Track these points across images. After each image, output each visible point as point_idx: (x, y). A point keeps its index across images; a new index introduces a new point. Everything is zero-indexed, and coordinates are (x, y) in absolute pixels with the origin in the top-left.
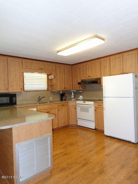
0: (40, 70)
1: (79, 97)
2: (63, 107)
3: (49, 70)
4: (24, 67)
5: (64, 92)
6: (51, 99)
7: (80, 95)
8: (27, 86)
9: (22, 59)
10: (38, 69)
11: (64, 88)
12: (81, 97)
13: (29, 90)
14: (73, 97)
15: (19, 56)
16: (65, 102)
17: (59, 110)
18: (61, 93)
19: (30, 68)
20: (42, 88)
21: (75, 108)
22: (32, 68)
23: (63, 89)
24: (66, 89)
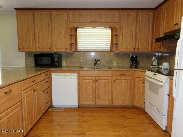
0: (94, 23)
1: (161, 64)
2: (123, 78)
3: (108, 21)
4: (71, 21)
5: (135, 55)
6: (114, 64)
7: (165, 62)
8: (81, 45)
9: (68, 11)
10: (91, 21)
11: (134, 49)
12: (165, 65)
13: (83, 50)
14: (156, 64)
15: (65, 8)
16: (135, 70)
17: (114, 81)
18: (131, 56)
19: (78, 21)
20: (103, 48)
21: (143, 83)
22: (82, 21)
23: (132, 50)
24: (137, 51)
